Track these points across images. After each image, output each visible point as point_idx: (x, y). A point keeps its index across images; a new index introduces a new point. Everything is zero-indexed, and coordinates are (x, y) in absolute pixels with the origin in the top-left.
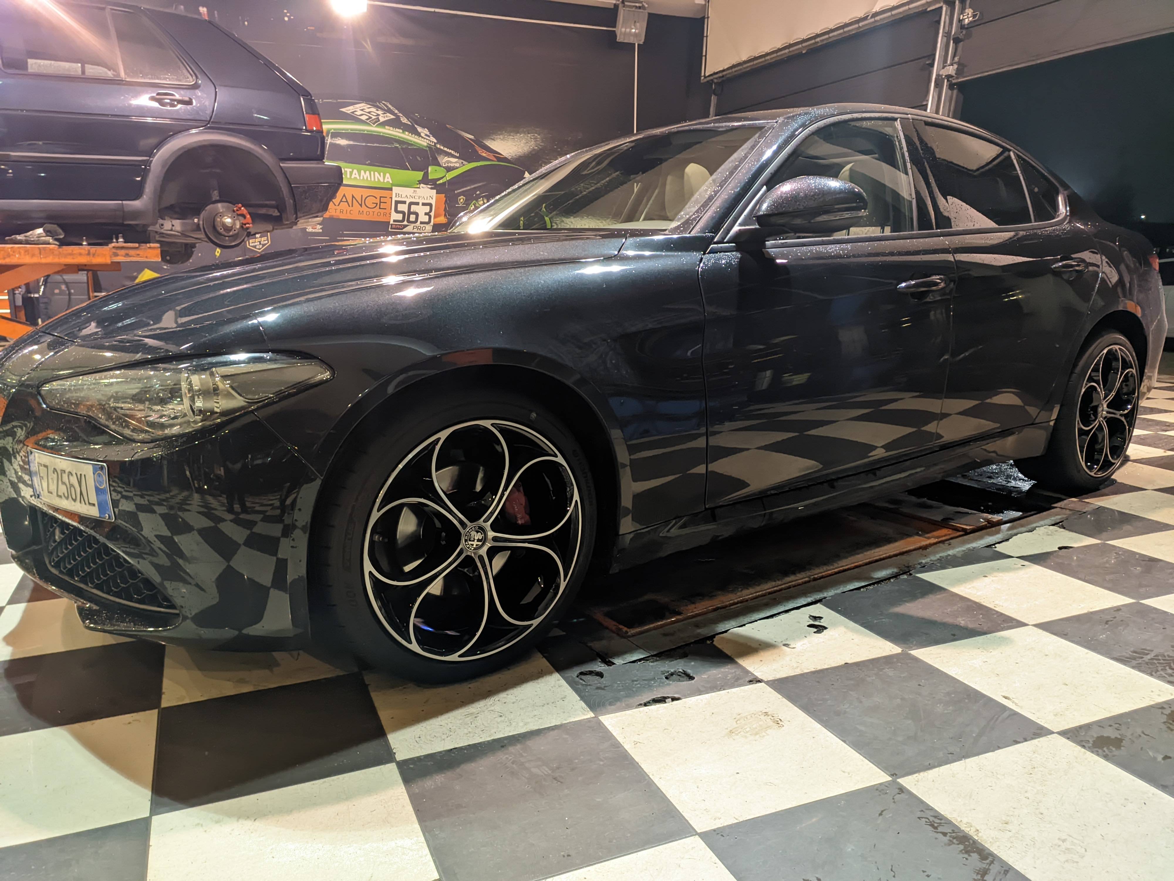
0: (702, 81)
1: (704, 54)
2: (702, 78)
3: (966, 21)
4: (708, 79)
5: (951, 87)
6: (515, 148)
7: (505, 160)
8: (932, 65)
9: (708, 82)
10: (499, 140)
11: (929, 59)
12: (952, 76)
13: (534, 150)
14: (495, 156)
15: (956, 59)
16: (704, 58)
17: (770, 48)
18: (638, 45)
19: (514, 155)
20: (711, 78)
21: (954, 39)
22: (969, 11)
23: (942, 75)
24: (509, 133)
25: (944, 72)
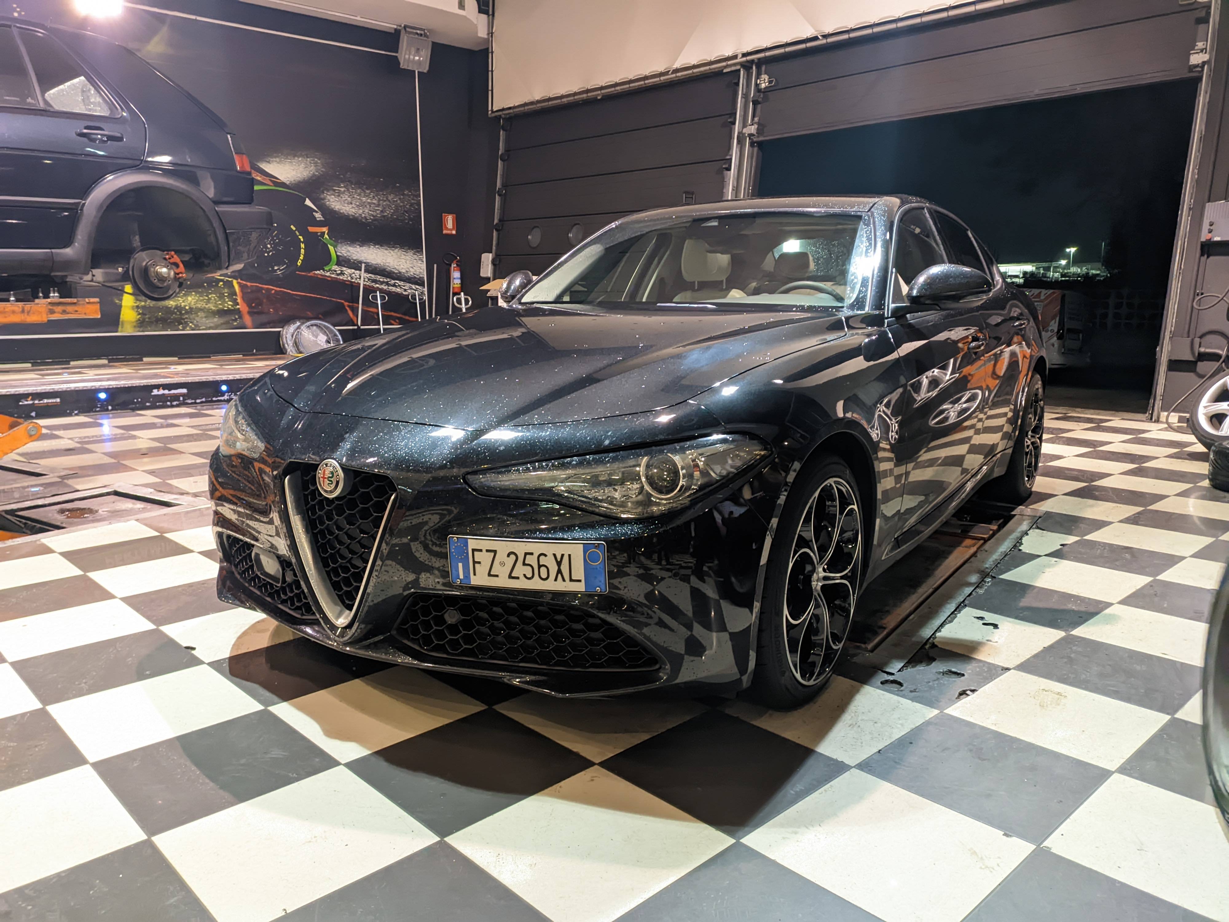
0: (490, 116)
1: (490, 88)
2: (490, 112)
3: (763, 86)
4: (497, 114)
5: (752, 144)
6: (294, 173)
7: (283, 185)
8: (734, 123)
9: (496, 117)
10: (275, 163)
11: (730, 118)
12: (753, 135)
13: (314, 175)
14: (271, 181)
15: (756, 119)
16: (490, 93)
17: (567, 90)
18: (418, 72)
19: (292, 180)
20: (500, 113)
21: (753, 101)
22: (765, 77)
23: (745, 133)
24: (286, 156)
25: (746, 131)
